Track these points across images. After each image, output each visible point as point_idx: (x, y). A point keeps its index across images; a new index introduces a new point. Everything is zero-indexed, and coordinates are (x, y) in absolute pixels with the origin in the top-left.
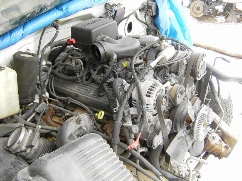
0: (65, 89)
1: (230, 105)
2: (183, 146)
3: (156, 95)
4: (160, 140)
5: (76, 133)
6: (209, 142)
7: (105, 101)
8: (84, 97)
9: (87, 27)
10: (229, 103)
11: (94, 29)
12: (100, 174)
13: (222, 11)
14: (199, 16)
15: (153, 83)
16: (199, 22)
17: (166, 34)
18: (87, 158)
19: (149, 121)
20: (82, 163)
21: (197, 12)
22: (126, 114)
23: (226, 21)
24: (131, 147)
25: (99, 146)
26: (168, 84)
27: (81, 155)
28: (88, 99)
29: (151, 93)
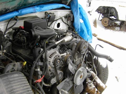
0: (16, 50)
1: (106, 71)
2: (67, 86)
3: (54, 57)
4: (54, 80)
5: (11, 70)
6: (88, 87)
7: (32, 58)
8: (24, 55)
9: (31, 22)
10: (106, 70)
11: (33, 23)
12: (15, 91)
13: (119, 25)
14: (105, 26)
15: (54, 51)
16: (106, 29)
17: (78, 31)
18: (10, 82)
19: (50, 70)
20: (7, 84)
21: (105, 24)
22: (37, 65)
23: (120, 30)
24: (36, 81)
25: (19, 78)
26: (65, 54)
27: (7, 80)
28: (25, 56)
29: (51, 56)
